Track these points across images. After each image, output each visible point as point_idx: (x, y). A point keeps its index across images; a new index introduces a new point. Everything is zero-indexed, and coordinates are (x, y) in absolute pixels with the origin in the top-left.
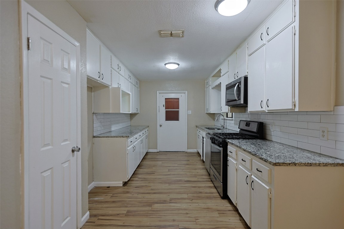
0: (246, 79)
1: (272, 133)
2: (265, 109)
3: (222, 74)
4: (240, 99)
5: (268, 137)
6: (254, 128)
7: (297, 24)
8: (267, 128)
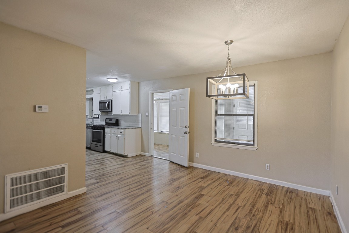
0: (112, 101)
1: (121, 123)
2: (121, 114)
3: (94, 93)
4: (109, 109)
5: (120, 125)
6: (114, 121)
7: (130, 90)
8: (119, 121)
